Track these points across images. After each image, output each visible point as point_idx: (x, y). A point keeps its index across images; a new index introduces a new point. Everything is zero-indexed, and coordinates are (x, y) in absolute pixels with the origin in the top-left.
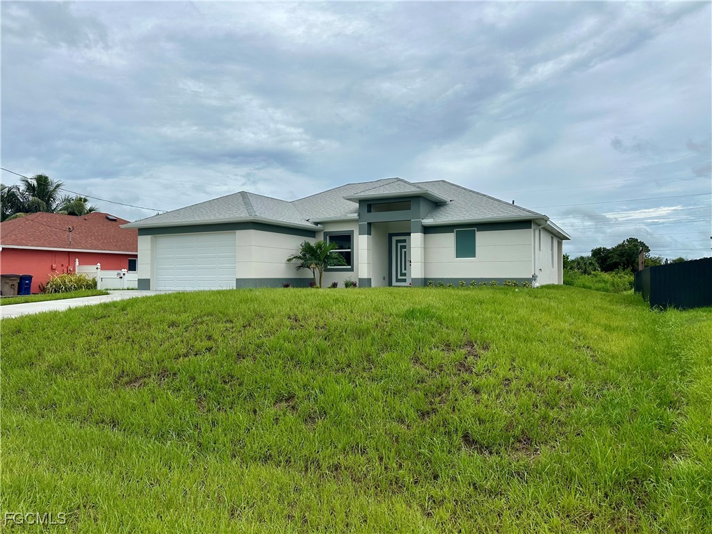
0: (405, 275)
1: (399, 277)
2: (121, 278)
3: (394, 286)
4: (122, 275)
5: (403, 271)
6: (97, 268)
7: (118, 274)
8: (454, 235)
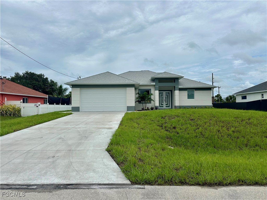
0: (163, 105)
1: (161, 106)
2: (38, 107)
3: (159, 109)
4: (38, 105)
5: (162, 103)
6: (21, 102)
7: (35, 105)
8: (187, 91)
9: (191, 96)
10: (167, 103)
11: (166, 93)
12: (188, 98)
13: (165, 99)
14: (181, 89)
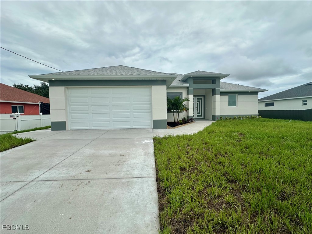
2: (15, 119)
4: (16, 117)
7: (11, 116)
8: (228, 96)
9: (232, 103)
10: (198, 112)
11: (198, 99)
12: (229, 105)
13: (197, 107)
14: (223, 93)
